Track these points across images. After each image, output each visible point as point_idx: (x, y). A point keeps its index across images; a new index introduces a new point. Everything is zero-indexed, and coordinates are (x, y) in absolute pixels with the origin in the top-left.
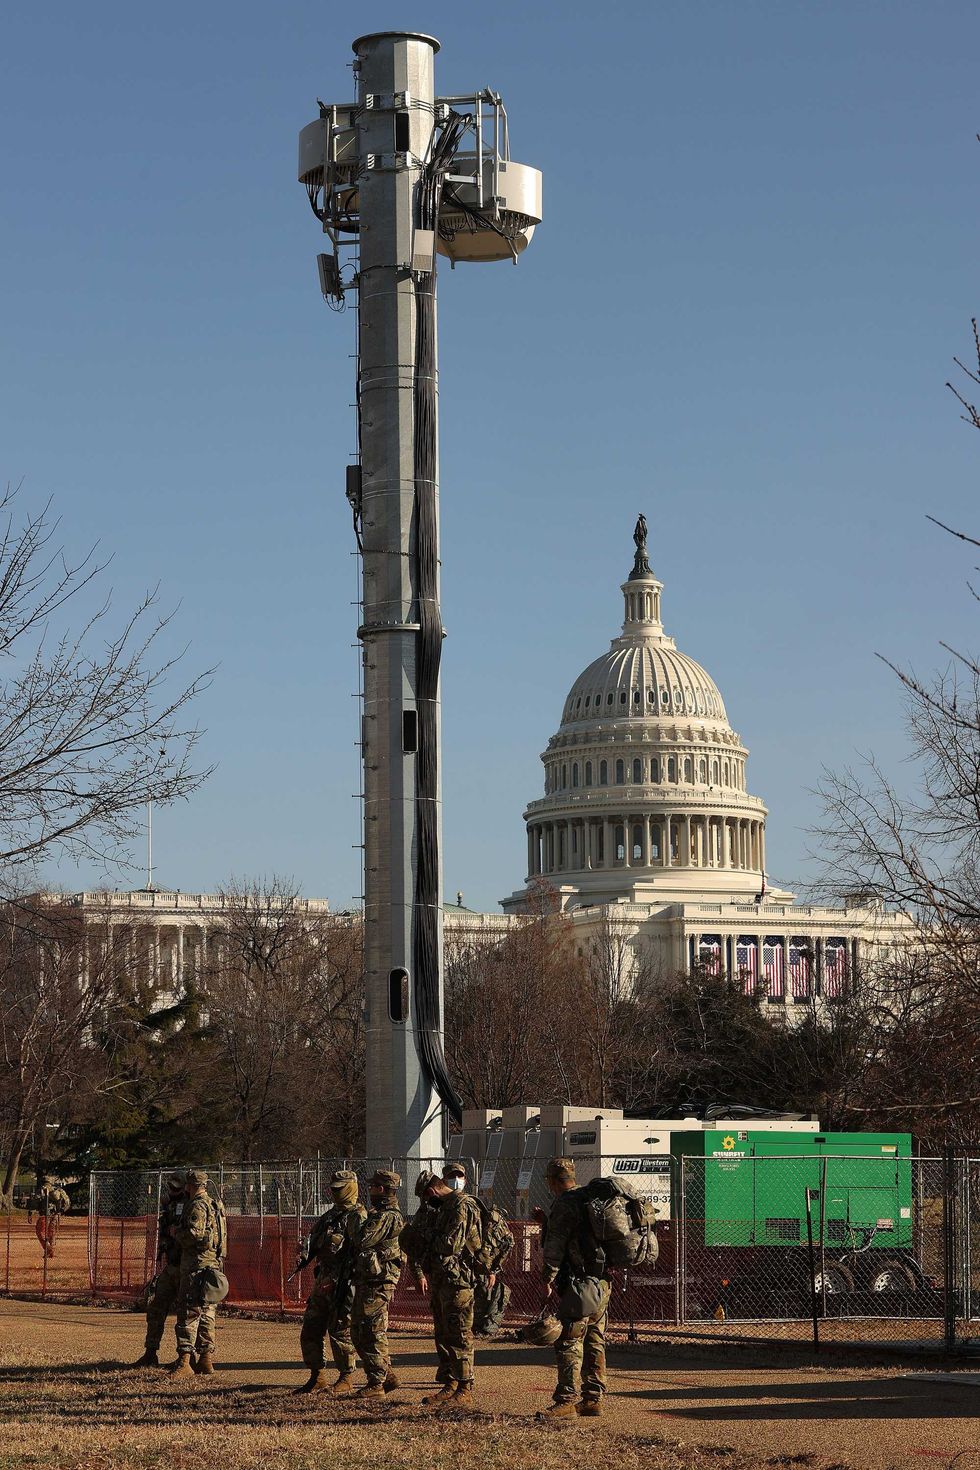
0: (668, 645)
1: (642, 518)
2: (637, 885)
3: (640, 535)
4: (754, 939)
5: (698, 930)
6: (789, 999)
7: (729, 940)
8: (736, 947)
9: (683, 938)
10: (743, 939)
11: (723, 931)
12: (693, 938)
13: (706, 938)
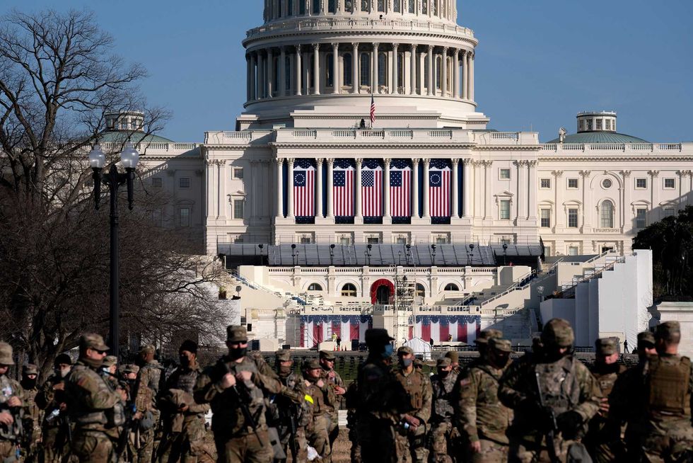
2: (297, 113)
4: (351, 162)
5: (291, 154)
6: (387, 220)
7: (325, 163)
8: (331, 169)
9: (275, 163)
10: (339, 162)
11: (318, 154)
12: (286, 163)
13: (299, 162)
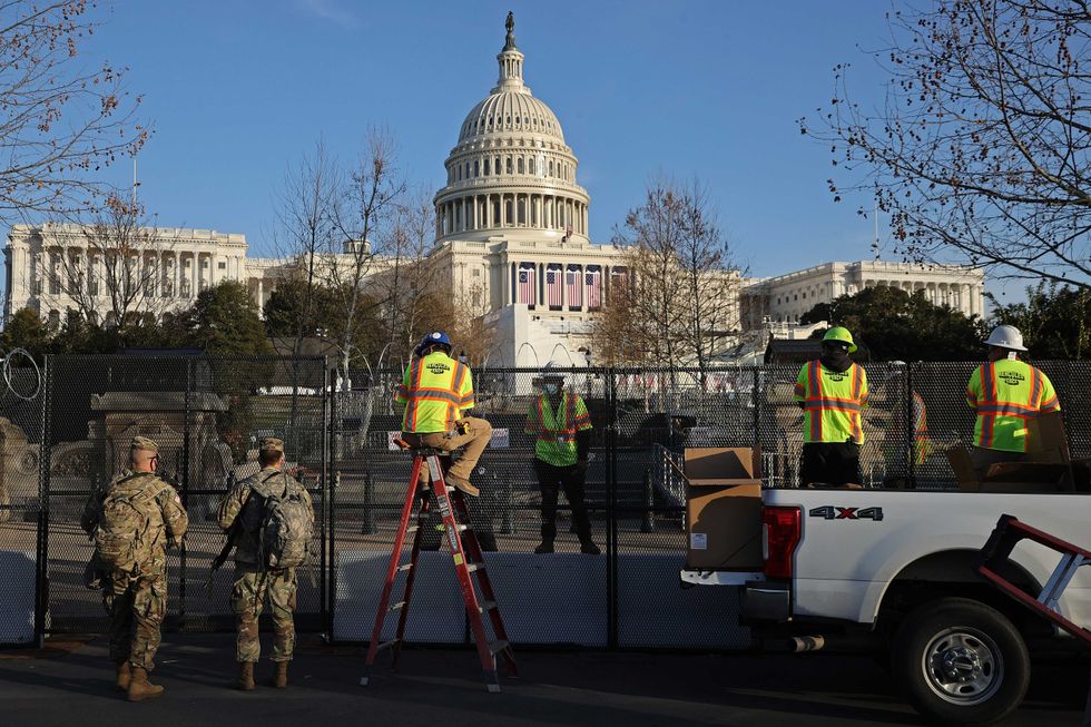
0: (523, 91)
1: (511, 13)
3: (509, 24)
4: (560, 266)
5: (519, 259)
6: (585, 308)
7: (541, 266)
8: (545, 271)
9: (506, 264)
10: (551, 266)
11: (537, 260)
12: (514, 264)
13: (523, 265)
